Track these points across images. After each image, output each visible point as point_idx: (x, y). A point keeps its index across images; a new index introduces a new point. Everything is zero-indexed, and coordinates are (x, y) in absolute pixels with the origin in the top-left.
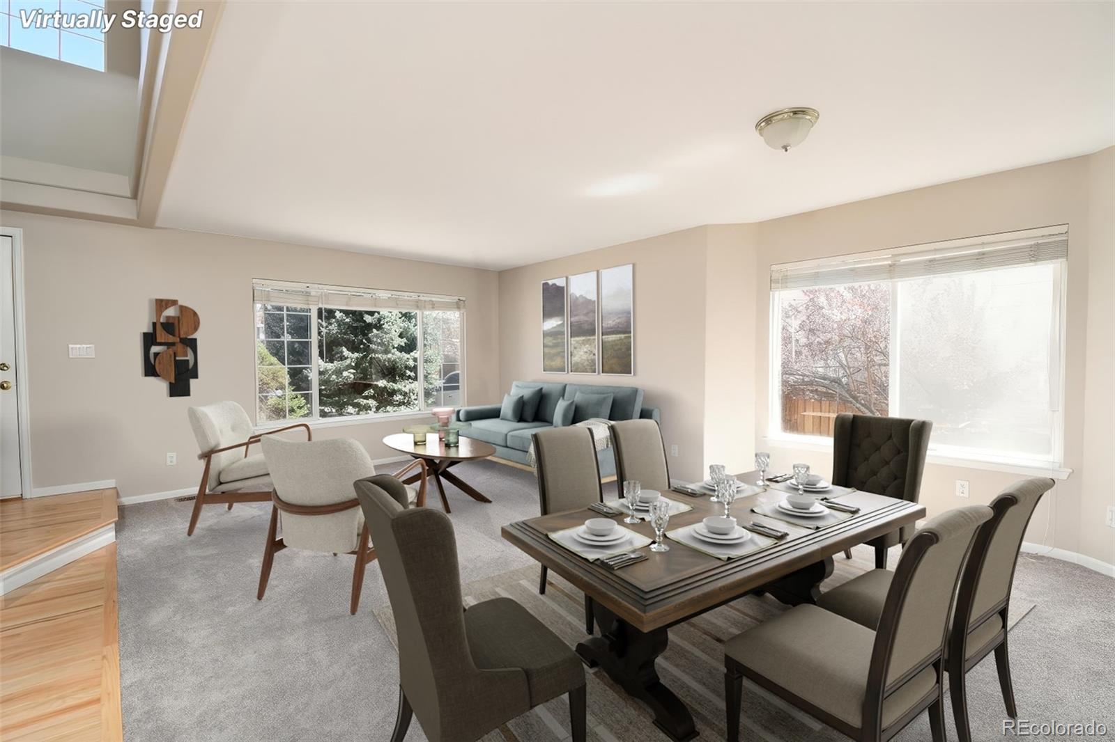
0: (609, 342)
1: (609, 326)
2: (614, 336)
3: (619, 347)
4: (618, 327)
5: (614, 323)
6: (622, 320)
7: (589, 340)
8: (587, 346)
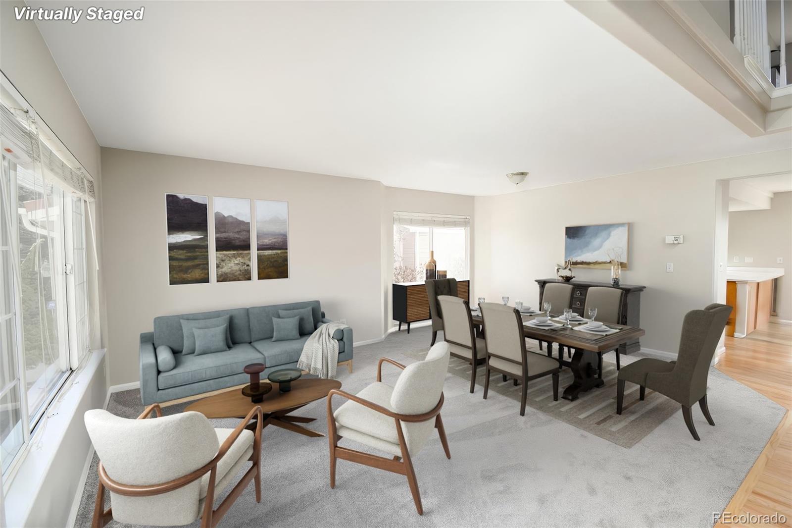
0: (264, 255)
1: (265, 243)
2: (270, 251)
3: (275, 259)
4: (274, 245)
5: (270, 242)
6: (280, 240)
7: (241, 253)
8: (238, 259)
